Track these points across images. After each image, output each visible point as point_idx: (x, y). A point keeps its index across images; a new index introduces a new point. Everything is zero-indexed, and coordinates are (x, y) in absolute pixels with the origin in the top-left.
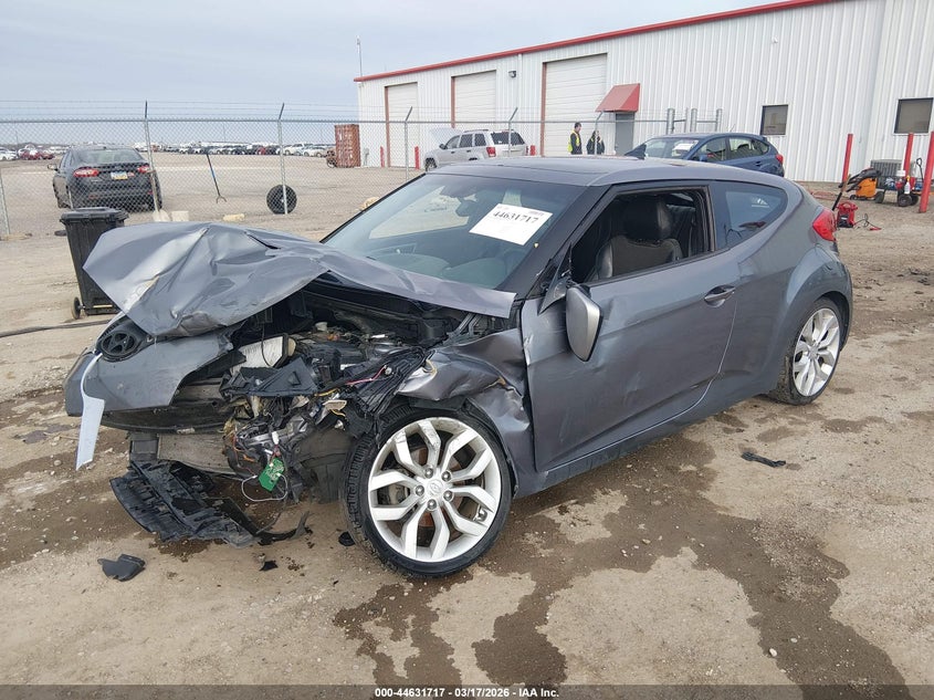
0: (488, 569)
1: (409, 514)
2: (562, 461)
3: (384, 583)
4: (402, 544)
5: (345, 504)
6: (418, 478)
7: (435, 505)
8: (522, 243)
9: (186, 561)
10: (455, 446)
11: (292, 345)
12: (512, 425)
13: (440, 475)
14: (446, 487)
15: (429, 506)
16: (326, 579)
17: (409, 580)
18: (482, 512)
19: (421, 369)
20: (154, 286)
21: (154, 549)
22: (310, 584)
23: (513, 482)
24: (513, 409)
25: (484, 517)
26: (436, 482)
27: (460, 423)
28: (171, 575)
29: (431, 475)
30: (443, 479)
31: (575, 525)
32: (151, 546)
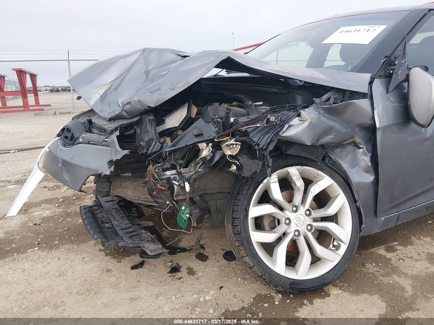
0: (340, 289)
1: (279, 240)
2: (395, 210)
3: (258, 291)
4: (274, 262)
5: (230, 227)
6: (287, 212)
7: (299, 235)
8: (367, 43)
9: (120, 262)
10: (315, 190)
11: (195, 110)
12: (361, 177)
13: (304, 211)
14: (309, 221)
15: (295, 235)
16: (214, 284)
17: (278, 292)
18: (335, 243)
19: (297, 118)
20: (109, 89)
21: (102, 252)
22: (202, 286)
23: (361, 222)
24: (363, 164)
25: (337, 248)
26: (301, 217)
27: (320, 172)
28: (109, 271)
29: (296, 211)
30: (306, 214)
31: (403, 260)
32: (101, 250)
